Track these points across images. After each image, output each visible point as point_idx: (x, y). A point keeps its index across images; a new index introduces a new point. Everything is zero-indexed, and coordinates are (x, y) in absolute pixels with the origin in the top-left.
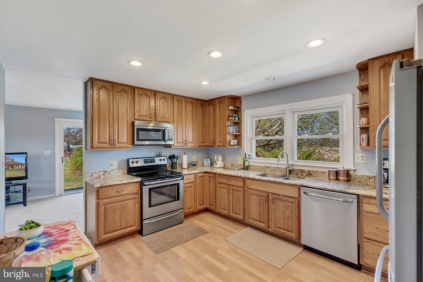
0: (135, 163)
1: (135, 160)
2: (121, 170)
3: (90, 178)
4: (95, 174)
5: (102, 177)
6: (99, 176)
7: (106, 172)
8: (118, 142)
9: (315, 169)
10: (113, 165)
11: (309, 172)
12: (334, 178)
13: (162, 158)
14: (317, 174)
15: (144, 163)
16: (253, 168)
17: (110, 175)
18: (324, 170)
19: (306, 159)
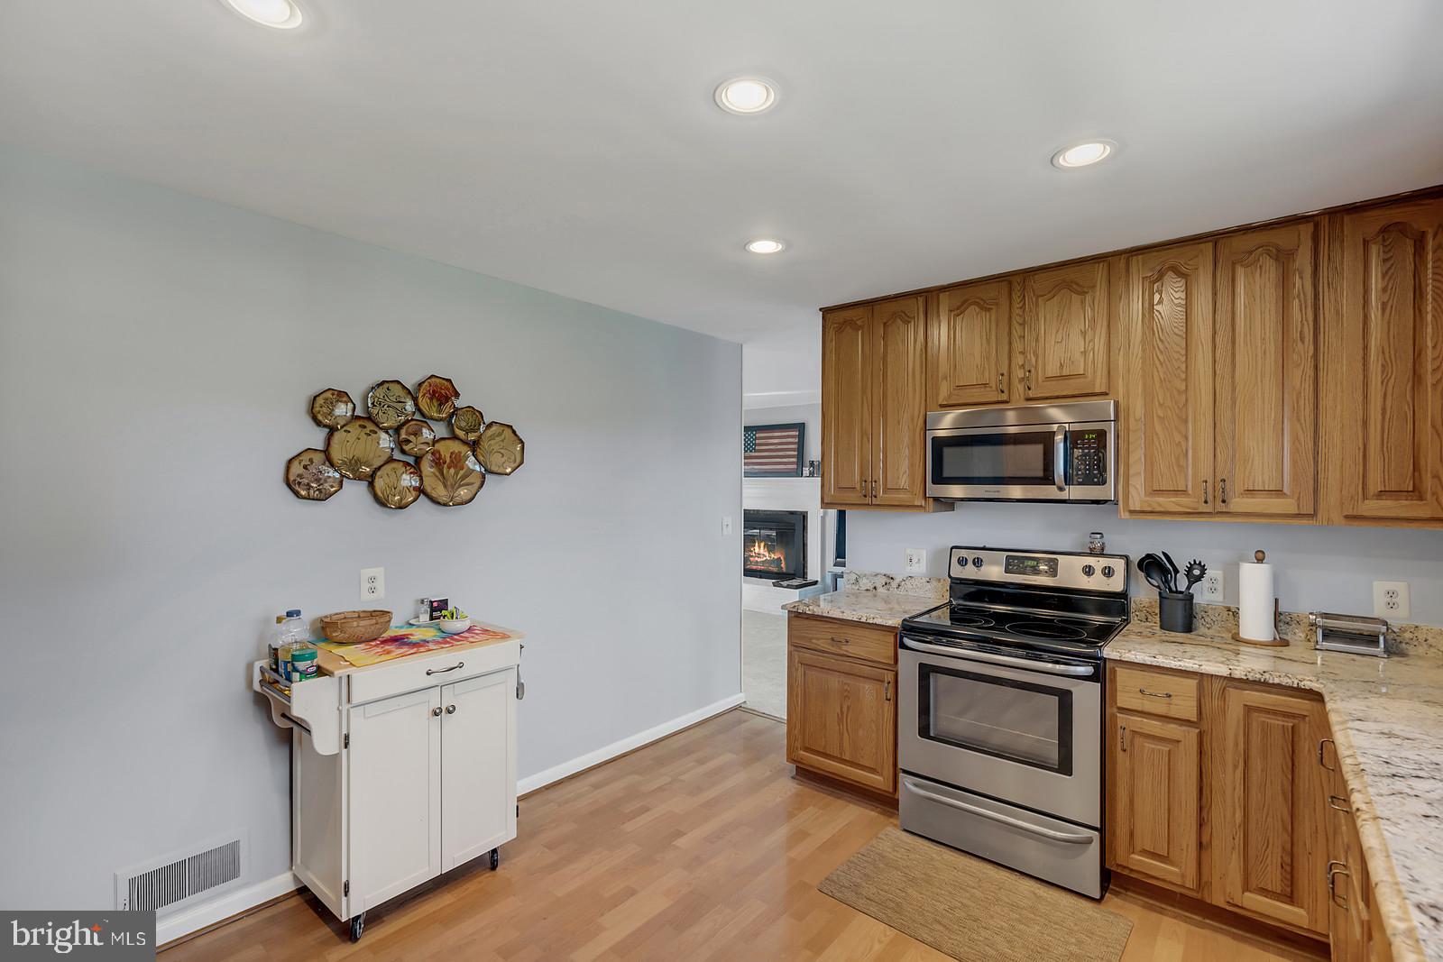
0: (970, 566)
1: (970, 555)
2: (934, 583)
3: (853, 586)
4: (865, 581)
5: (881, 590)
6: (875, 588)
7: (892, 578)
8: (886, 490)
10: (915, 560)
13: (1098, 563)
15: (1006, 572)
17: (902, 592)
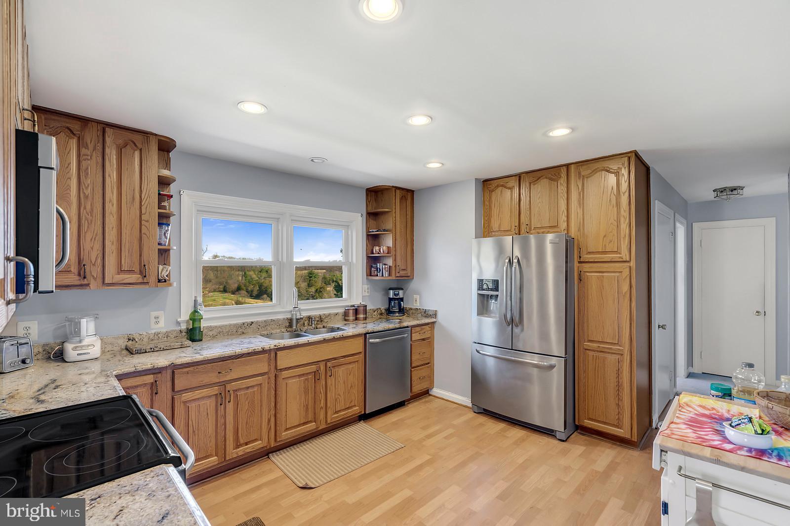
9: (326, 312)
11: (320, 316)
12: (354, 318)
14: (329, 318)
16: (211, 333)
18: (336, 311)
19: (313, 297)
